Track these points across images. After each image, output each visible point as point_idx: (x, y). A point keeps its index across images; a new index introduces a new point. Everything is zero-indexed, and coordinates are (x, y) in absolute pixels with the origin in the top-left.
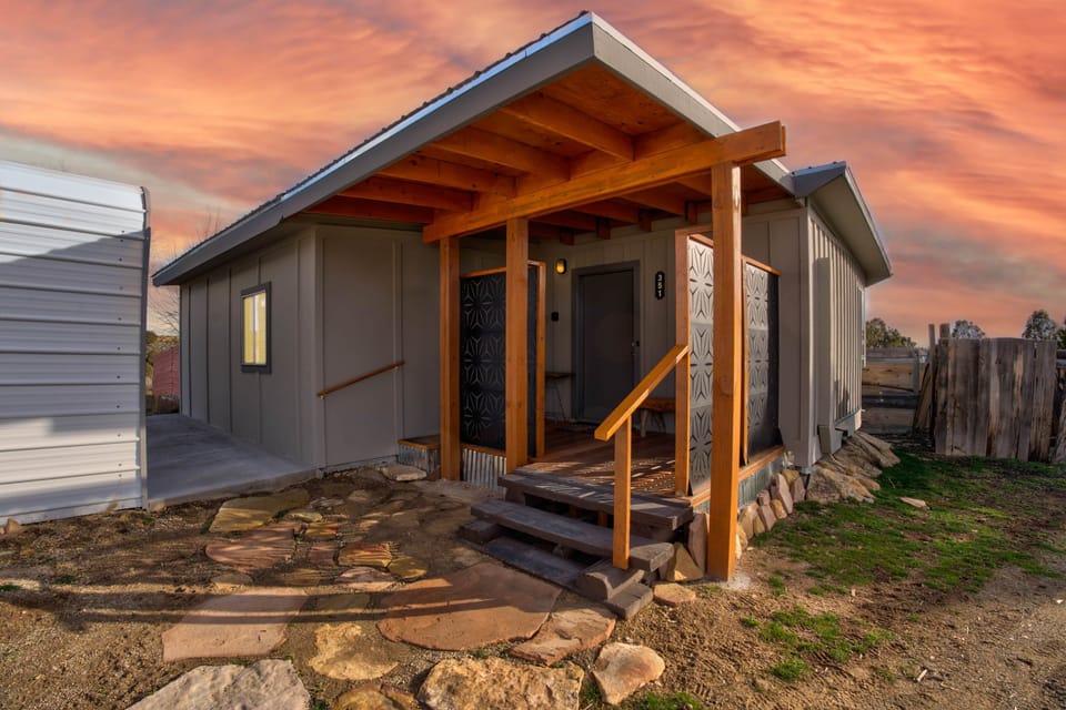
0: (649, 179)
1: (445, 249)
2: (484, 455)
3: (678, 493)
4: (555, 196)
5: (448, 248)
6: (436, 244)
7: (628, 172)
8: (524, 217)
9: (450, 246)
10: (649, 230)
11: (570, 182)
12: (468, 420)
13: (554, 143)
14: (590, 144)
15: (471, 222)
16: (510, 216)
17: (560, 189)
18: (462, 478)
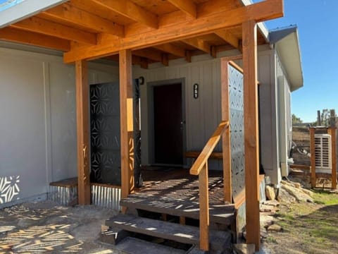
0: (206, 29)
1: (79, 68)
2: (105, 188)
3: (226, 202)
4: (149, 37)
5: (81, 67)
6: (73, 64)
7: (193, 25)
8: (130, 49)
9: (82, 66)
10: (190, 62)
11: (159, 30)
12: (95, 168)
13: (152, 5)
14: (177, 6)
15: (97, 51)
16: (121, 49)
17: (152, 34)
18: (91, 203)
